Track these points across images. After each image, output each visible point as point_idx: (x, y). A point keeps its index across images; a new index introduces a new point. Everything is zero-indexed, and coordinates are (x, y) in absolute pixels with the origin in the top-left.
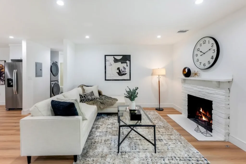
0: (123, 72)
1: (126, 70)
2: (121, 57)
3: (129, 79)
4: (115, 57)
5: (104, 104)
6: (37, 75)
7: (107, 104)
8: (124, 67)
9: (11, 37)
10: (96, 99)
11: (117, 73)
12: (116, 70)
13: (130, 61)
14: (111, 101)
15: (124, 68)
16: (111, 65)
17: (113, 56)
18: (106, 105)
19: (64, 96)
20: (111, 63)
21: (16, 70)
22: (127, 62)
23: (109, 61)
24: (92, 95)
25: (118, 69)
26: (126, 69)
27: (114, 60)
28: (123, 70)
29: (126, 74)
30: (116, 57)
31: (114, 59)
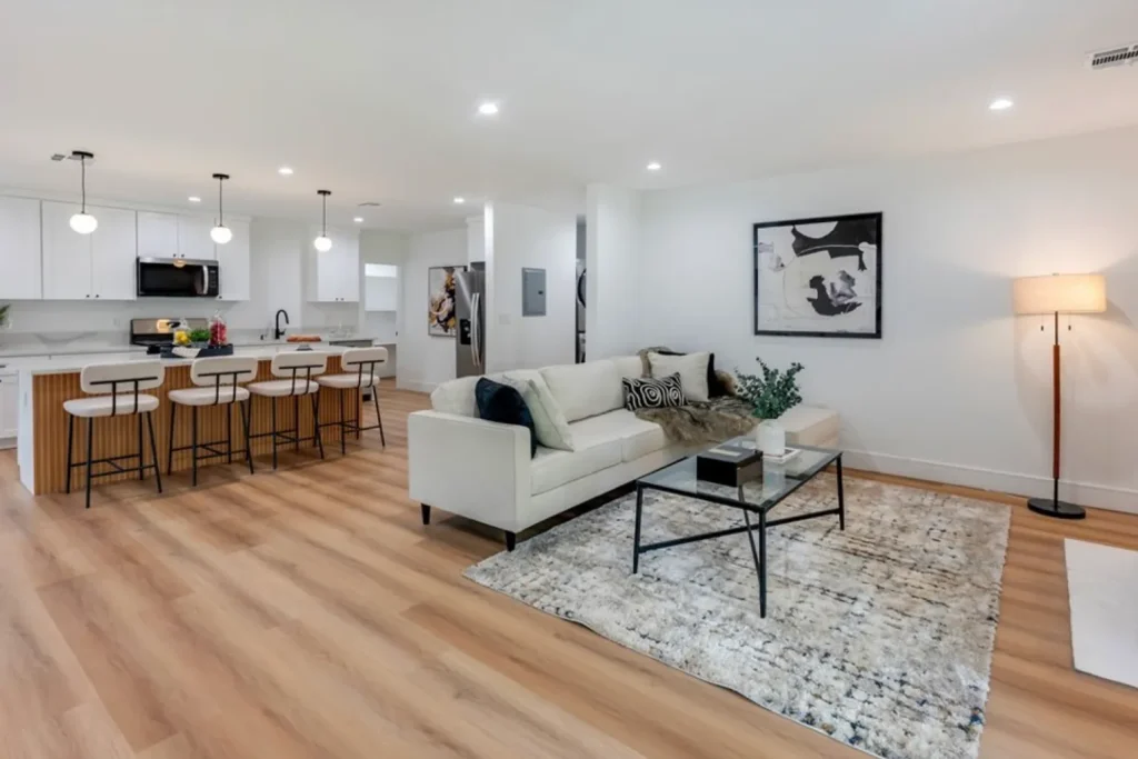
0: (840, 295)
1: (854, 288)
2: (831, 226)
3: (874, 332)
4: (801, 229)
5: (703, 425)
6: (527, 311)
7: (714, 429)
8: (844, 272)
9: (459, 200)
10: (686, 404)
11: (809, 300)
12: (805, 286)
13: (878, 241)
14: (738, 417)
15: (848, 279)
16: (782, 265)
17: (791, 227)
18: (710, 429)
19: (543, 376)
20: (779, 259)
21: (478, 295)
22: (863, 246)
23: (770, 248)
24: (669, 388)
25: (816, 282)
26: (856, 282)
27: (794, 245)
28: (840, 286)
29: (854, 306)
30: (803, 229)
31: (793, 238)
